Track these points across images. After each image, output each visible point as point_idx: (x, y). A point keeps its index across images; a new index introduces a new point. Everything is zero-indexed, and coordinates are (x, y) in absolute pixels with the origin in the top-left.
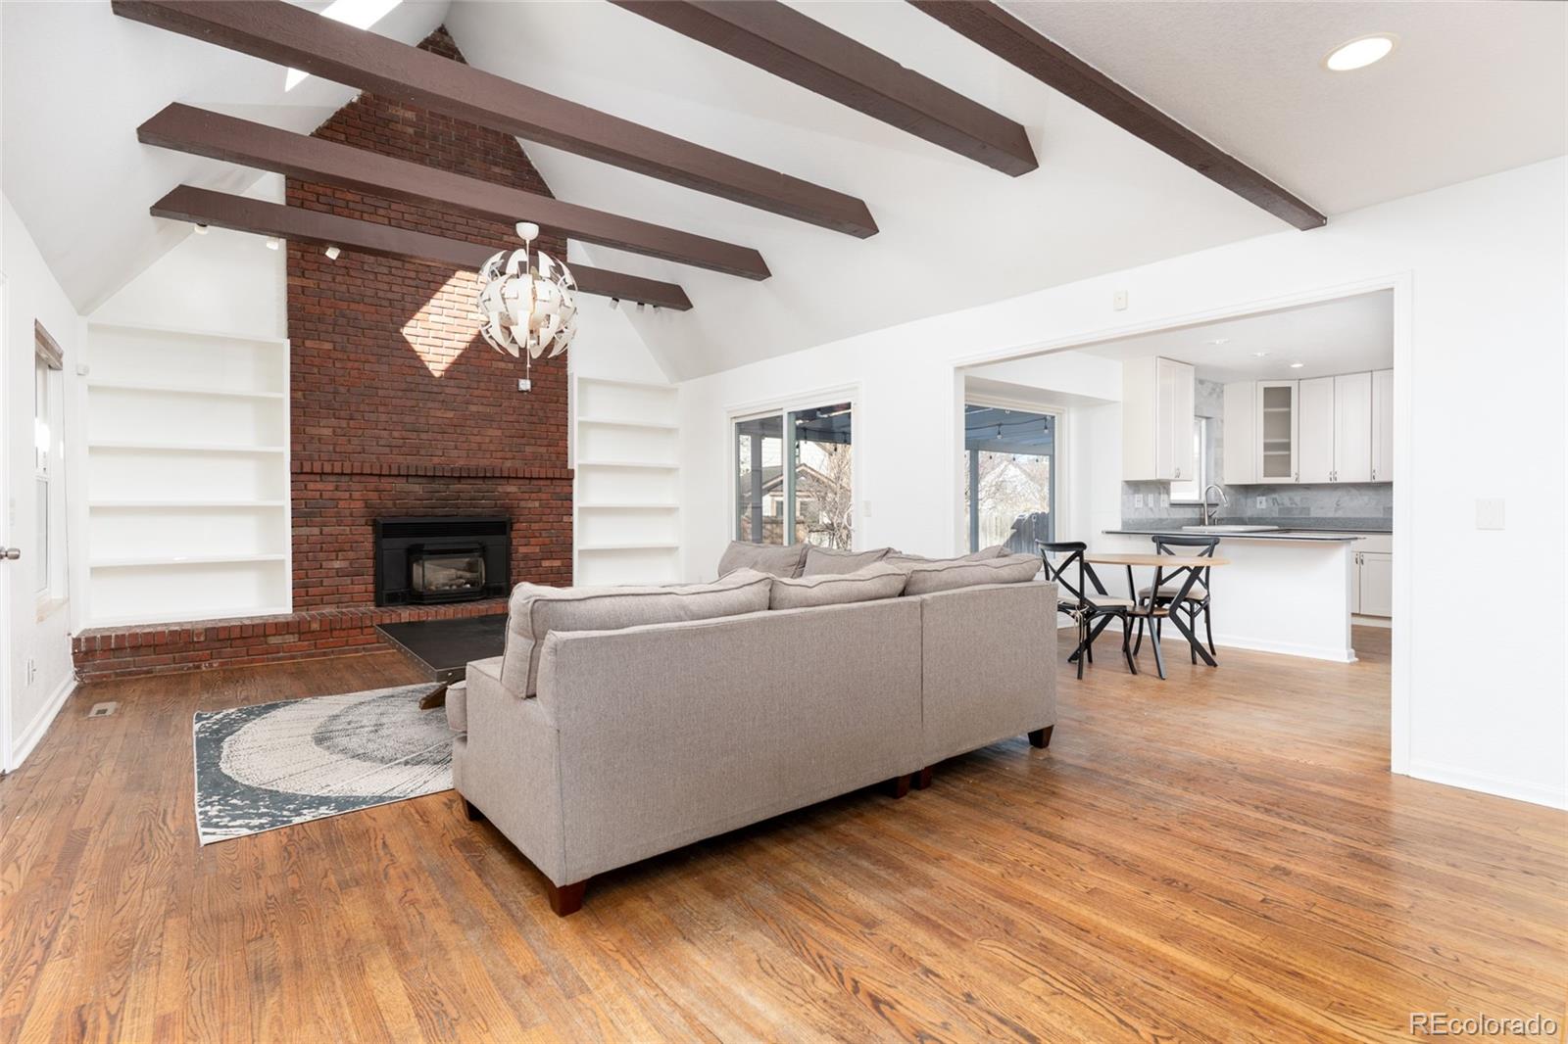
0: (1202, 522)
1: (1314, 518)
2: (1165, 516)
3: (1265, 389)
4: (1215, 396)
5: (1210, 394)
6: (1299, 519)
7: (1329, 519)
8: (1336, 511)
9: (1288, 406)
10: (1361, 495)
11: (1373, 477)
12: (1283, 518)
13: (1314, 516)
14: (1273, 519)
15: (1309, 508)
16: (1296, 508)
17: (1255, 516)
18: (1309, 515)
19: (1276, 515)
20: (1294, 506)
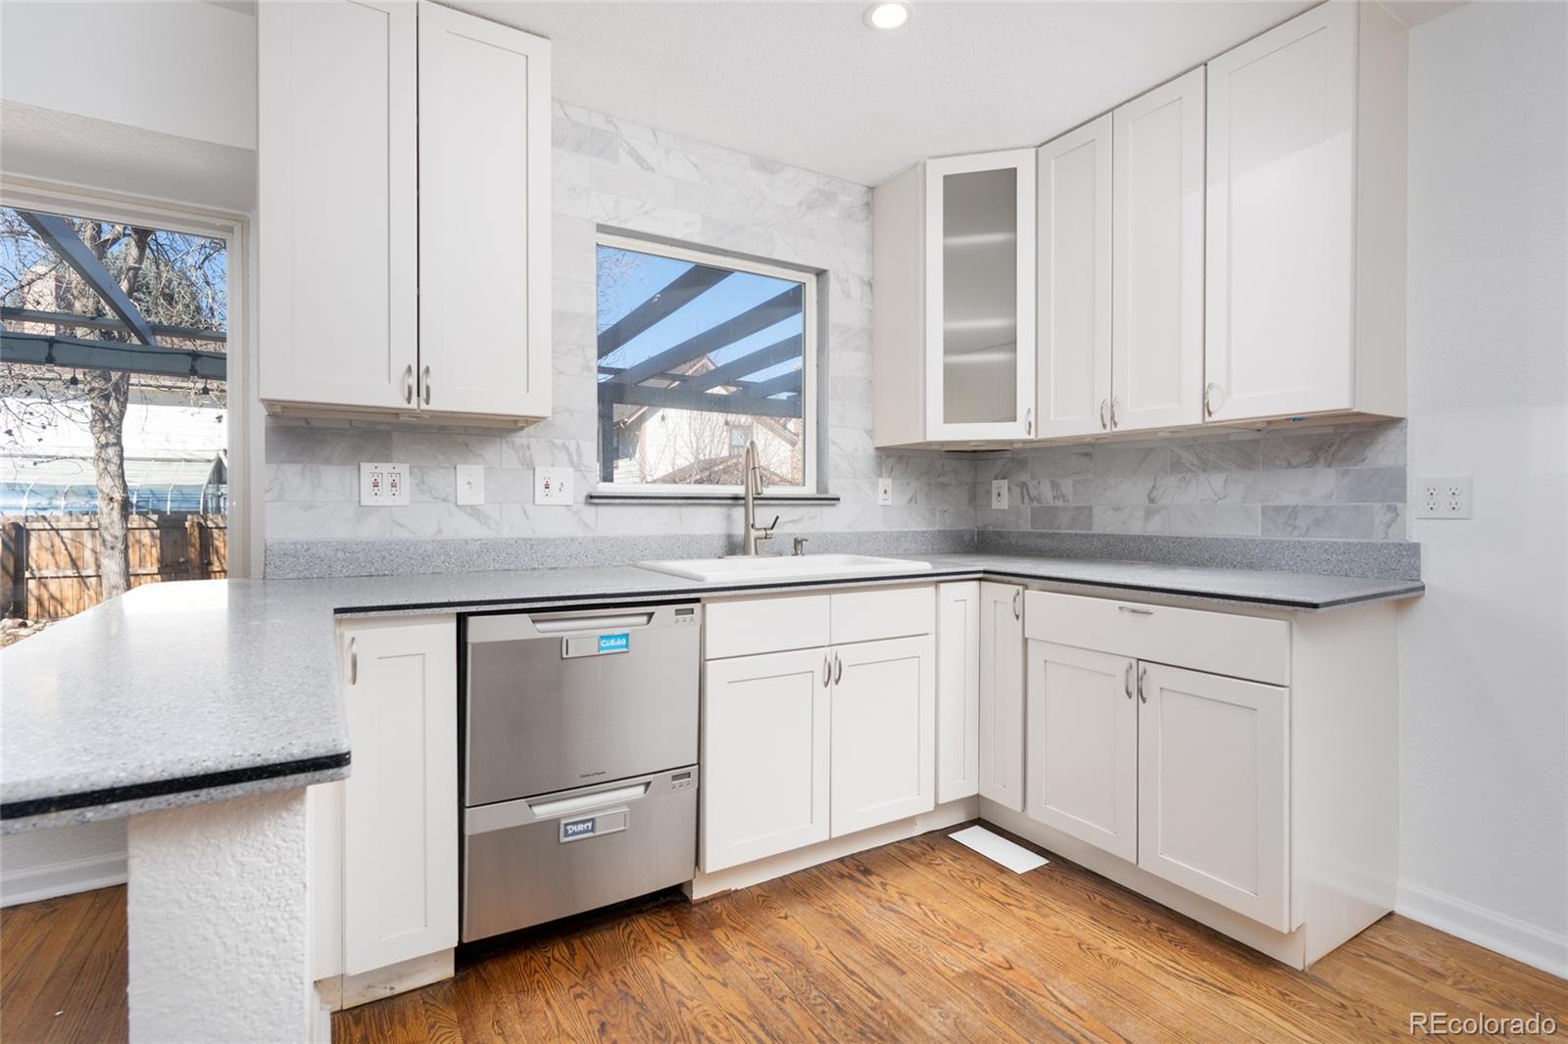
1: (1103, 533)
2: (552, 529)
4: (833, 212)
5: (812, 205)
6: (1071, 537)
7: (1133, 538)
8: (1148, 515)
9: (1012, 225)
10: (1205, 471)
11: (1207, 409)
12: (1041, 536)
13: (1101, 531)
14: (1023, 535)
15: (1090, 509)
16: (1065, 509)
17: (990, 528)
18: (1090, 529)
19: (1026, 527)
20: (1060, 503)
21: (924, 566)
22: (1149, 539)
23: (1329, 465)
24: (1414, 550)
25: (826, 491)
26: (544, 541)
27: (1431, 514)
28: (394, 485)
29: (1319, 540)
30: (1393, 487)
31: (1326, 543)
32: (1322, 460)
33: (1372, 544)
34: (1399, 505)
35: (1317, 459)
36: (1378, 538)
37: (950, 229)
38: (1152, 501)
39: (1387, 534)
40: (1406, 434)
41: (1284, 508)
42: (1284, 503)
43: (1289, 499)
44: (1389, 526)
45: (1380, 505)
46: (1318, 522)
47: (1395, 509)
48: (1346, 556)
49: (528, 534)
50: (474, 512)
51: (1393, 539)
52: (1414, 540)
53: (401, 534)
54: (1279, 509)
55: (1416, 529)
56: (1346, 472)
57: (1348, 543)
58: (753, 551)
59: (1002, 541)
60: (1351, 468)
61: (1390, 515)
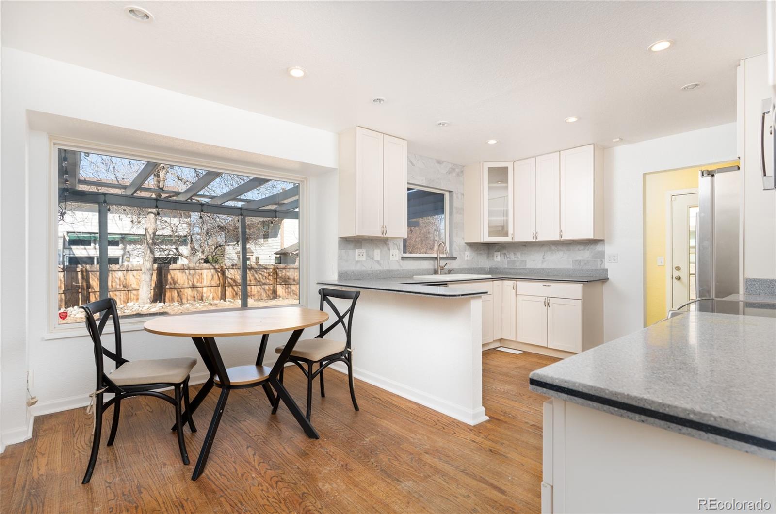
0: (436, 272)
1: (529, 268)
2: (394, 267)
3: (489, 168)
4: (454, 174)
5: (449, 172)
6: (520, 269)
7: (538, 269)
8: (543, 262)
9: (507, 182)
10: (558, 251)
11: (561, 236)
12: (510, 269)
13: (529, 267)
14: (505, 268)
15: (526, 261)
16: (518, 261)
17: (494, 267)
18: (526, 266)
19: (506, 266)
20: (517, 259)
21: (490, 276)
22: (543, 269)
23: (588, 250)
24: (606, 270)
25: (452, 256)
26: (392, 270)
27: (610, 262)
28: (362, 255)
29: (586, 268)
30: (601, 255)
33: (598, 269)
34: (603, 260)
35: (585, 249)
36: (599, 267)
37: (489, 182)
38: (544, 259)
40: (604, 244)
41: (578, 260)
42: (577, 259)
43: (579, 258)
44: (601, 265)
45: (599, 259)
46: (585, 264)
48: (592, 271)
49: (388, 268)
50: (378, 262)
51: (602, 267)
52: (606, 267)
53: (364, 268)
54: (576, 261)
55: (607, 265)
56: (592, 252)
57: (592, 268)
58: (439, 273)
59: (498, 271)
61: (601, 262)
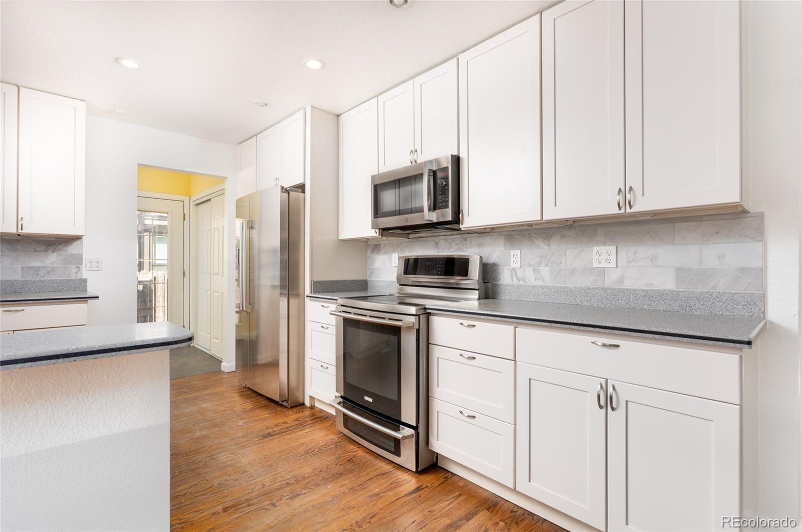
23: (54, 252)
24: (85, 280)
27: (91, 269)
29: (49, 279)
30: (78, 260)
31: (52, 280)
32: (50, 250)
33: (71, 280)
34: (80, 266)
35: (48, 249)
36: (73, 277)
39: (76, 276)
40: (82, 243)
41: (33, 267)
43: (35, 264)
44: (77, 273)
45: (73, 266)
46: (49, 273)
47: (79, 267)
48: (61, 285)
51: (78, 277)
52: (84, 277)
54: (30, 268)
55: (86, 274)
56: (61, 255)
57: (62, 280)
60: (63, 253)
61: (77, 270)
